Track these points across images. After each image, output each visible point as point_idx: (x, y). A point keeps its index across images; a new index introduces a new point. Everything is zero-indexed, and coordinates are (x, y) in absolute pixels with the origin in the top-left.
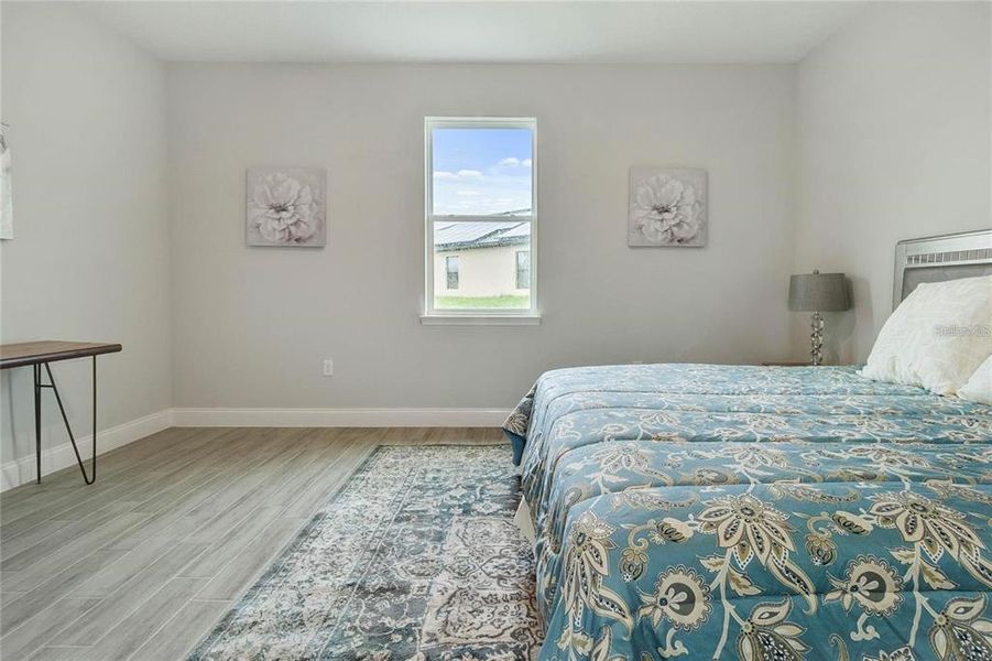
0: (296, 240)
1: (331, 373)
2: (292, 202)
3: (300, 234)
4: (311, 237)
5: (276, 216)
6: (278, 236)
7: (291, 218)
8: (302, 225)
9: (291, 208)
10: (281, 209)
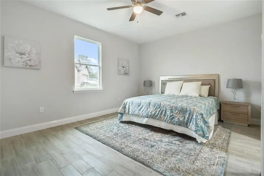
0: (30, 66)
1: (43, 111)
2: (27, 52)
3: (31, 64)
4: (36, 65)
5: (20, 56)
6: (21, 64)
7: (27, 58)
8: (32, 61)
9: (27, 54)
10: (21, 54)
